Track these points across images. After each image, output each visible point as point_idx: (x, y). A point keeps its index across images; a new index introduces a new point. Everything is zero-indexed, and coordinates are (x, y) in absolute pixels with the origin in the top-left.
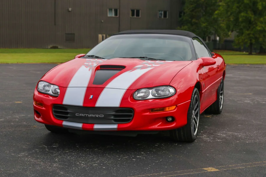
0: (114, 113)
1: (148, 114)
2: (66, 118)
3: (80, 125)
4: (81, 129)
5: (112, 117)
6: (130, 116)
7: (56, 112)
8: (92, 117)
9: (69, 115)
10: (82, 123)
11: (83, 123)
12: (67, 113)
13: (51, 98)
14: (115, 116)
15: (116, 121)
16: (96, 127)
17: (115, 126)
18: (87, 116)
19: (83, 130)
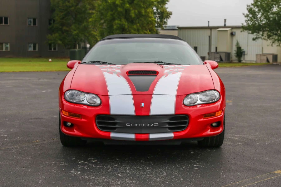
0: (168, 121)
1: (202, 120)
2: (113, 129)
3: (133, 136)
4: (134, 140)
5: (167, 126)
6: (185, 123)
7: (99, 123)
8: (145, 127)
9: (117, 126)
10: (134, 133)
11: (136, 134)
12: (115, 124)
13: (86, 107)
14: (169, 124)
15: (171, 129)
16: (152, 136)
17: (171, 135)
18: (141, 125)
19: (137, 140)
